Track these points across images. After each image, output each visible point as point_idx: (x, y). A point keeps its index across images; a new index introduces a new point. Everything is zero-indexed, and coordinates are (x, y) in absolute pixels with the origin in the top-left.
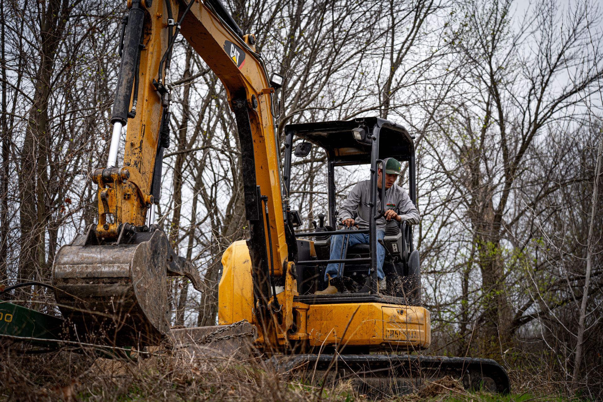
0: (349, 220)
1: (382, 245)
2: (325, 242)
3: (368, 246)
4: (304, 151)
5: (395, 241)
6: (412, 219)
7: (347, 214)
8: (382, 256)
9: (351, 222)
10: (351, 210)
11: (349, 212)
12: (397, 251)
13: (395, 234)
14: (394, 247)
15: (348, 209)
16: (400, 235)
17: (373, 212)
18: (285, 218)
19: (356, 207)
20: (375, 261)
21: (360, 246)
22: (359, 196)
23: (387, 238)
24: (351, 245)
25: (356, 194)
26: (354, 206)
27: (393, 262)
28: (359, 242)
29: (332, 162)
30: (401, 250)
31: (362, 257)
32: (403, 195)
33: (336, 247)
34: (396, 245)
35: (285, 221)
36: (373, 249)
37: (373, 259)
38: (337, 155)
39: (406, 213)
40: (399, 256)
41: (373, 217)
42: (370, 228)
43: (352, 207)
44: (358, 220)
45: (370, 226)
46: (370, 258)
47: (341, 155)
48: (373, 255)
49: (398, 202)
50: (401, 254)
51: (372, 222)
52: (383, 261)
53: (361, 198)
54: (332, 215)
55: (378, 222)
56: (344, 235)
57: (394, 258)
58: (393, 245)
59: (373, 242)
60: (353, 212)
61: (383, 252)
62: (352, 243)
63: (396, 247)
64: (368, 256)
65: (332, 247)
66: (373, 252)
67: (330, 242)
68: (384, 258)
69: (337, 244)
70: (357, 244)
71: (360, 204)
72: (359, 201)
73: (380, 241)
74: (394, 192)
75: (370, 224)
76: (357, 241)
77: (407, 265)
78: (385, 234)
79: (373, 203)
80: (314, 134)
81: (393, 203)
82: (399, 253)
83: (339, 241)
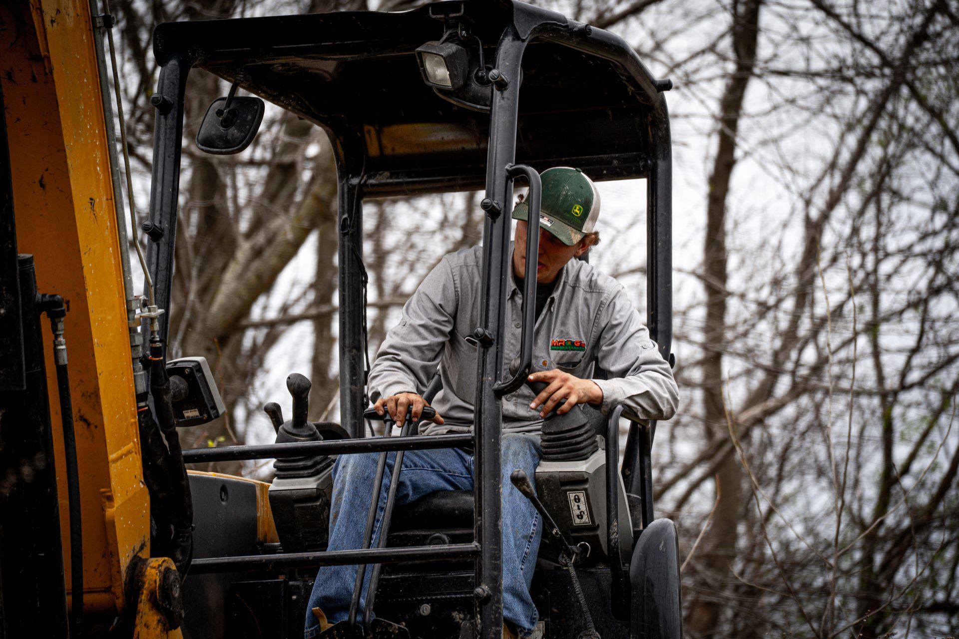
0: (403, 398)
1: (526, 494)
2: (310, 484)
3: (471, 499)
4: (234, 131)
5: (578, 481)
6: (647, 395)
7: (401, 375)
8: (528, 538)
9: (410, 404)
10: (417, 363)
11: (409, 368)
12: (586, 519)
13: (580, 455)
14: (574, 506)
15: (404, 356)
16: (599, 458)
17: (489, 367)
18: (142, 387)
19: (437, 351)
20: (497, 556)
21: (447, 503)
22: (450, 308)
23: (548, 468)
24: (412, 496)
25: (438, 301)
26: (430, 347)
27: (569, 565)
28: (443, 484)
29: (355, 181)
30: (601, 520)
31: (454, 540)
32: (612, 303)
33: (352, 504)
34: (582, 496)
35: (141, 397)
36: (487, 511)
37: (488, 548)
38: (373, 150)
39: (623, 374)
40: (595, 541)
41: (492, 384)
42: (479, 431)
43: (419, 348)
44: (444, 400)
45: (478, 422)
46: (474, 545)
47: (388, 151)
48: (487, 533)
49: (595, 331)
50: (601, 533)
51: (487, 405)
52: (533, 559)
53: (455, 316)
54: (353, 382)
55: (509, 406)
56: (380, 457)
57: (575, 548)
58: (572, 496)
59: (486, 484)
60: (425, 368)
61: (533, 524)
62: (415, 487)
63: (583, 507)
64: (468, 539)
65: (338, 505)
66: (486, 519)
67: (328, 484)
68: (536, 546)
69: (355, 492)
70: (436, 492)
71: (453, 336)
72: (448, 329)
73: (517, 481)
74: (581, 294)
75: (479, 413)
76: (435, 481)
77: (627, 574)
78: (542, 454)
79: (490, 332)
80: (277, 63)
81: (574, 337)
82: (594, 527)
83: (362, 480)
